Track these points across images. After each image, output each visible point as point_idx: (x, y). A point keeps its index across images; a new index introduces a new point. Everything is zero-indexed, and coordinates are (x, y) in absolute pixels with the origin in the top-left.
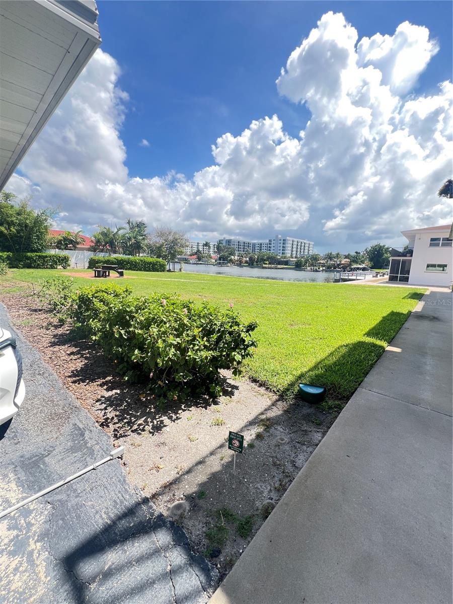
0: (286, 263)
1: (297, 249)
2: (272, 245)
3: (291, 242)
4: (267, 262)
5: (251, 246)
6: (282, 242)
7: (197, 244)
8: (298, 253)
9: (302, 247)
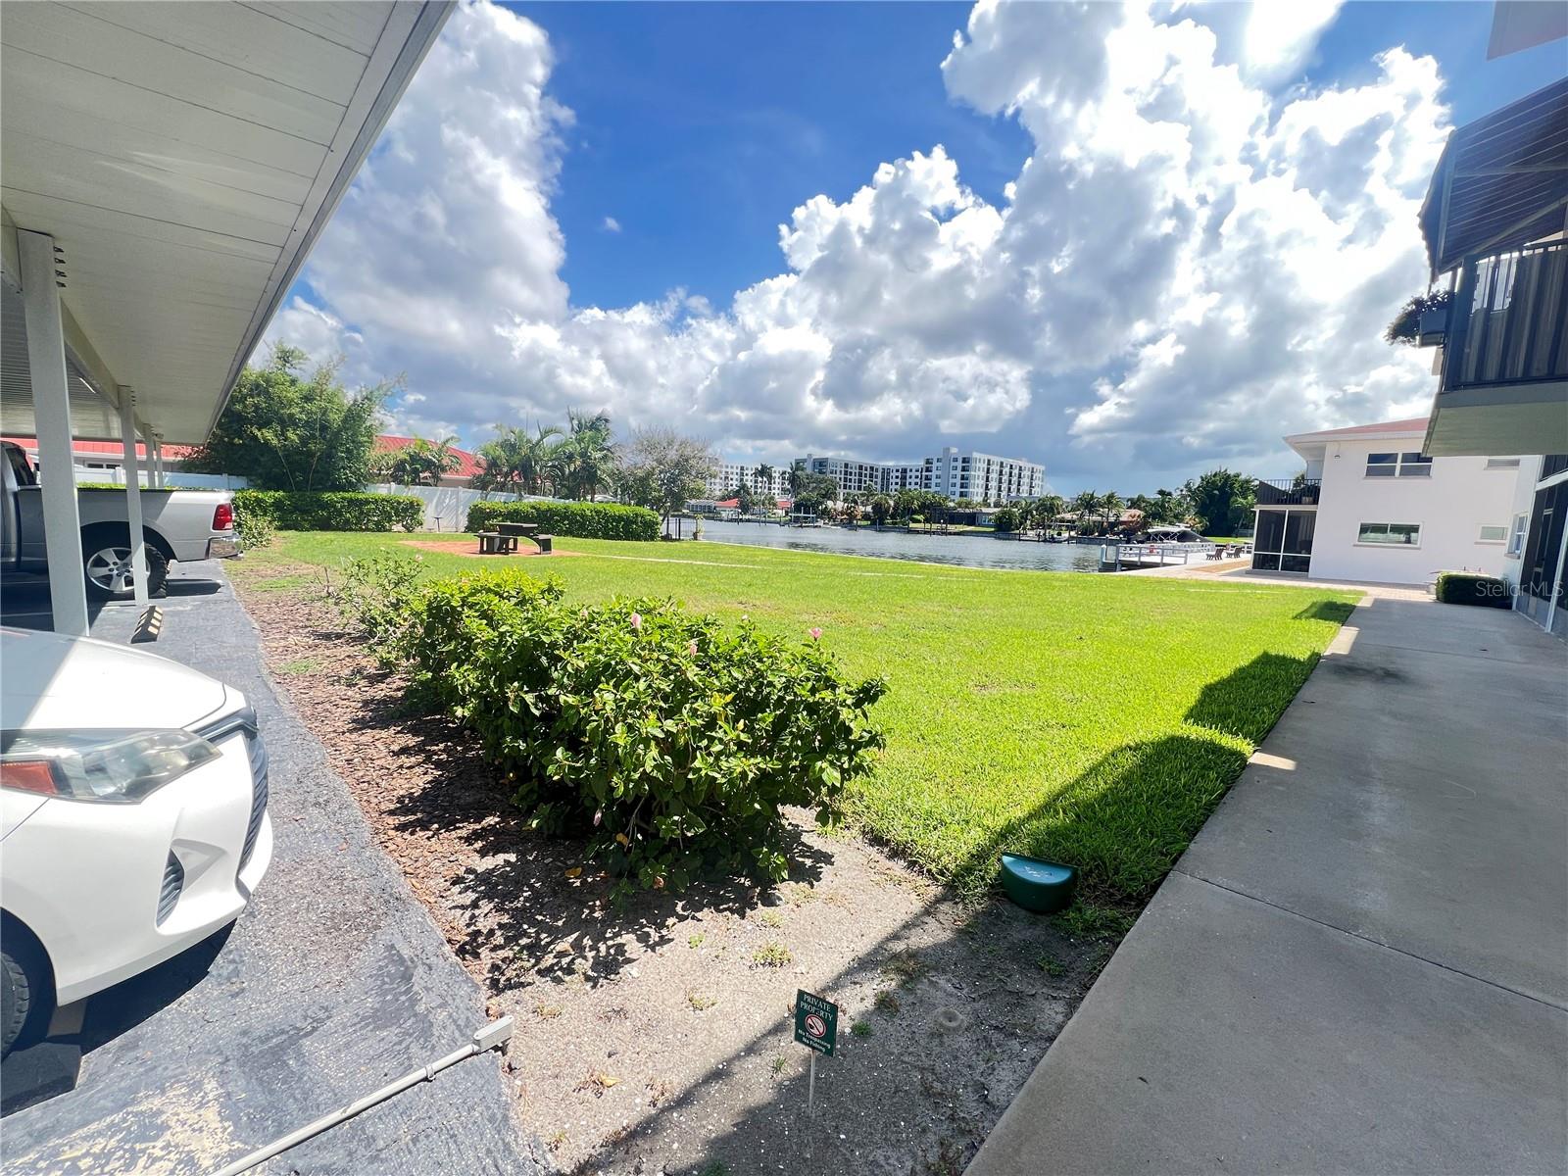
0: (971, 519)
1: (1000, 482)
2: (934, 474)
3: (985, 466)
4: (921, 517)
5: (880, 474)
6: (960, 464)
7: (739, 471)
8: (1004, 493)
9: (1015, 479)
